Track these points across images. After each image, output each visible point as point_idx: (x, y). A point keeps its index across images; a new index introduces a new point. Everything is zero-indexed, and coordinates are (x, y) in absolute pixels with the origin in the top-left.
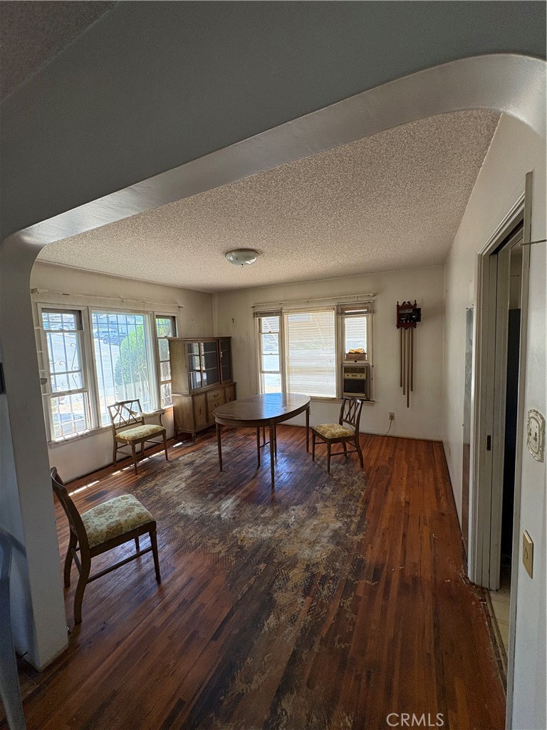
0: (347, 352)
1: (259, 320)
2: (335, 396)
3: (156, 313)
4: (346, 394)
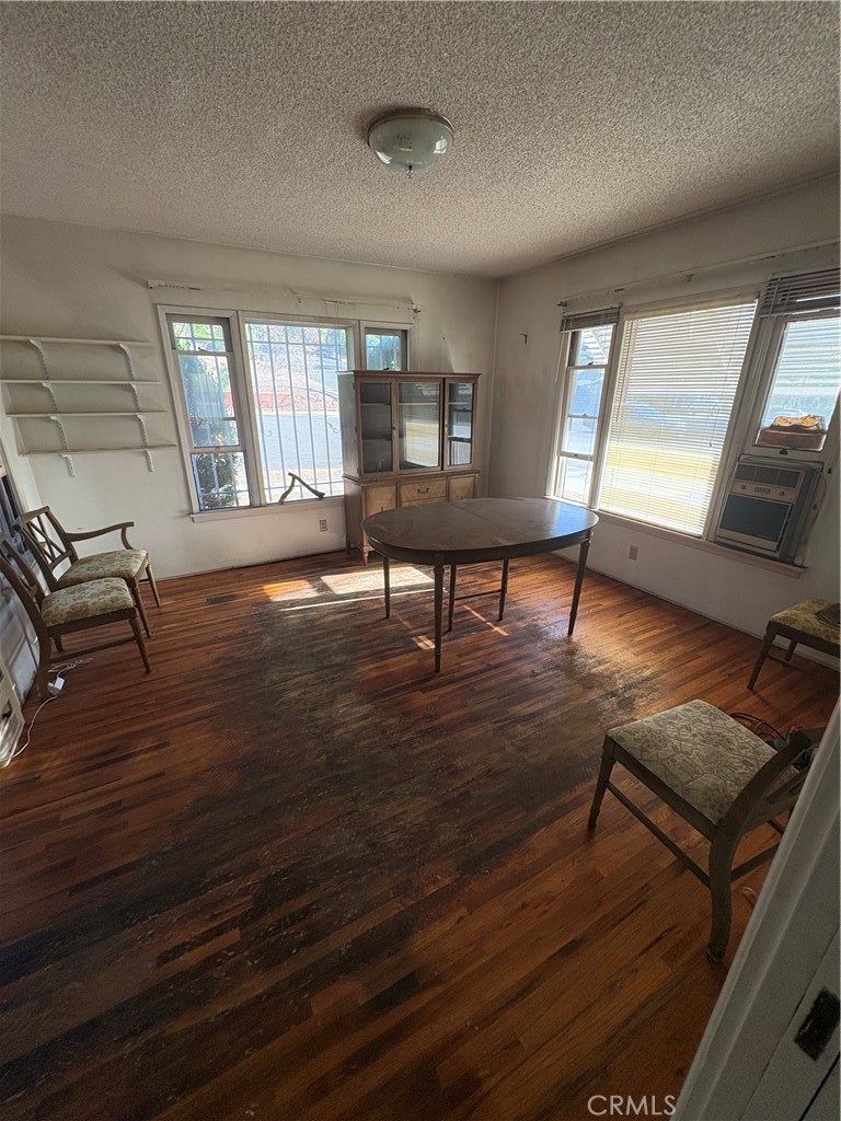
0: (767, 422)
1: (575, 336)
2: (699, 531)
3: (363, 324)
4: (726, 533)
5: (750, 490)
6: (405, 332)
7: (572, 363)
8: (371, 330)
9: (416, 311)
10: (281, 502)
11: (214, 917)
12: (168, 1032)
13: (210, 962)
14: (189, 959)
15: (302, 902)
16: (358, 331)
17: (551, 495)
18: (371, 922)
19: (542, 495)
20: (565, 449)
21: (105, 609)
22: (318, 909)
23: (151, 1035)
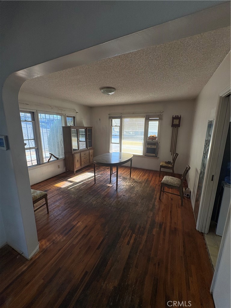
0: (149, 136)
1: (112, 120)
2: (142, 155)
3: (66, 115)
4: (147, 154)
5: (149, 147)
6: (74, 117)
7: (112, 125)
8: (68, 116)
9: (77, 112)
10: (48, 162)
11: (128, 235)
12: (141, 249)
13: (135, 239)
14: (132, 241)
15: (138, 226)
16: (65, 117)
17: (110, 152)
18: (149, 222)
19: (109, 152)
20: (112, 142)
21: (41, 196)
22: (141, 225)
23: (139, 250)
